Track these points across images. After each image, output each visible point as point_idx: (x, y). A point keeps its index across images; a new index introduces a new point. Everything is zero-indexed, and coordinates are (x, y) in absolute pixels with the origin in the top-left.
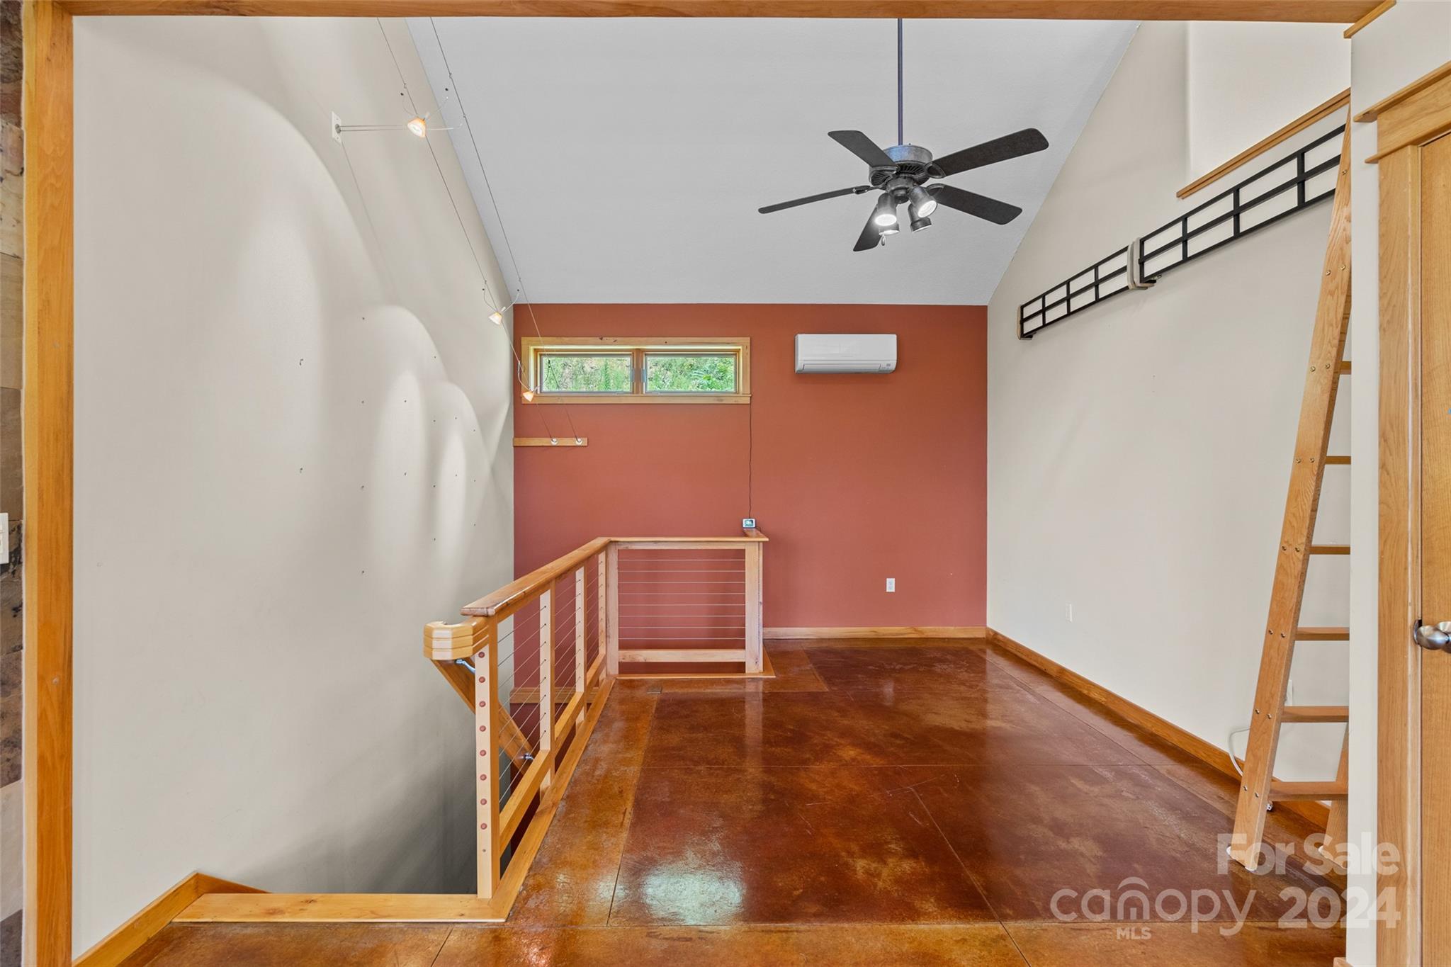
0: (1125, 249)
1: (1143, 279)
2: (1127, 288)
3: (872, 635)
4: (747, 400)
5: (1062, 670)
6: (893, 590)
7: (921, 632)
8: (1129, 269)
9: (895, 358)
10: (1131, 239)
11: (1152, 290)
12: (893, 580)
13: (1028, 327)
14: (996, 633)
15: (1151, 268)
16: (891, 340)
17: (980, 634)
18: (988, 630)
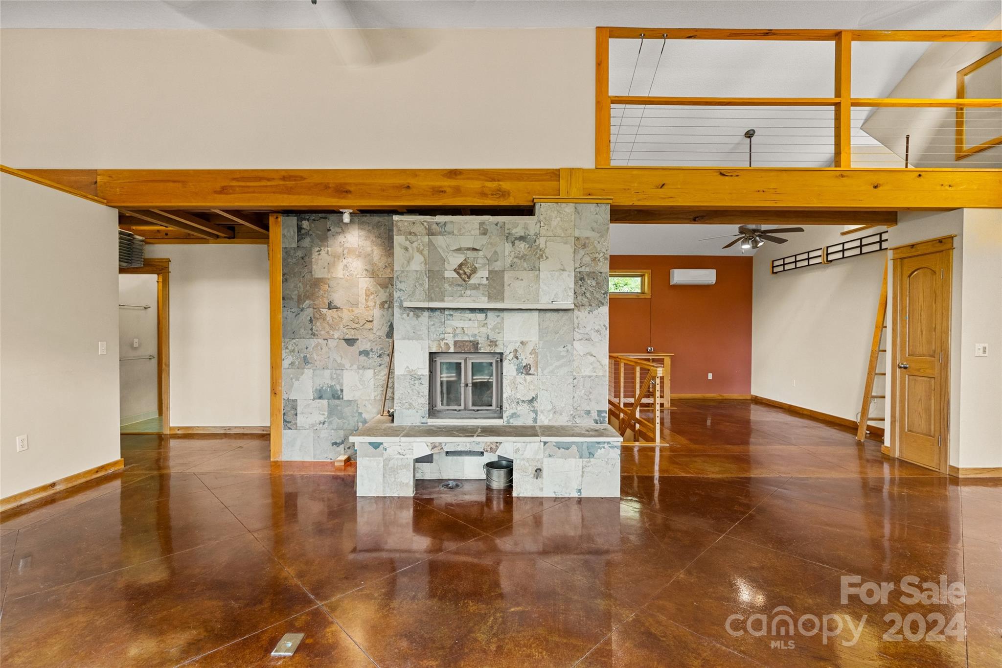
0: (821, 249)
1: (827, 261)
2: (821, 263)
3: (702, 397)
4: (649, 297)
5: (790, 406)
6: (711, 378)
7: (723, 397)
8: (822, 256)
9: (715, 280)
10: (824, 246)
11: (830, 264)
12: (711, 374)
13: (776, 270)
14: (756, 397)
15: (831, 258)
16: (714, 271)
17: (749, 398)
18: (752, 396)
